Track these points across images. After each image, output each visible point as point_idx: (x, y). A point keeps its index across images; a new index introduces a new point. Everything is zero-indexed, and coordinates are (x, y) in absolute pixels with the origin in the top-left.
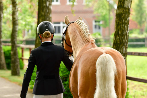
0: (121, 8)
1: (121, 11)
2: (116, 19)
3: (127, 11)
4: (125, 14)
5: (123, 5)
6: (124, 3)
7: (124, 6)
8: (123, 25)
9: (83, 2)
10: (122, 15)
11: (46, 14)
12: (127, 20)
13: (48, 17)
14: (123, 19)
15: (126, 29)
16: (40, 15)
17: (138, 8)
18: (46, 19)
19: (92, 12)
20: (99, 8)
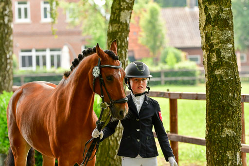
0: (115, 24)
1: (115, 28)
2: (108, 40)
3: (125, 27)
4: (122, 32)
5: (117, 19)
6: (119, 15)
7: (119, 20)
8: (119, 50)
9: (65, 19)
10: (118, 34)
11: (4, 35)
12: (126, 41)
13: (7, 41)
14: (119, 40)
15: (124, 55)
17: (150, 26)
18: (5, 43)
19: (79, 33)
20: (90, 27)
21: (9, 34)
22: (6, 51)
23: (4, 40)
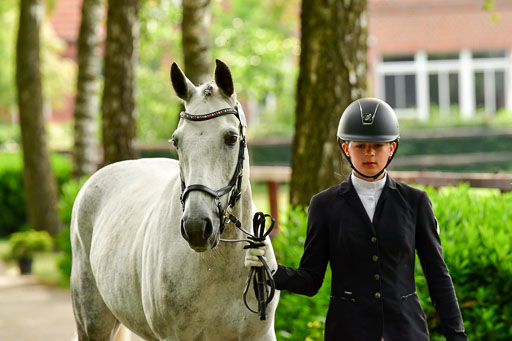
11: (341, 14)
13: (350, 32)
16: (313, 22)
18: (343, 39)
21: (356, 8)
22: (348, 63)
23: (339, 30)
